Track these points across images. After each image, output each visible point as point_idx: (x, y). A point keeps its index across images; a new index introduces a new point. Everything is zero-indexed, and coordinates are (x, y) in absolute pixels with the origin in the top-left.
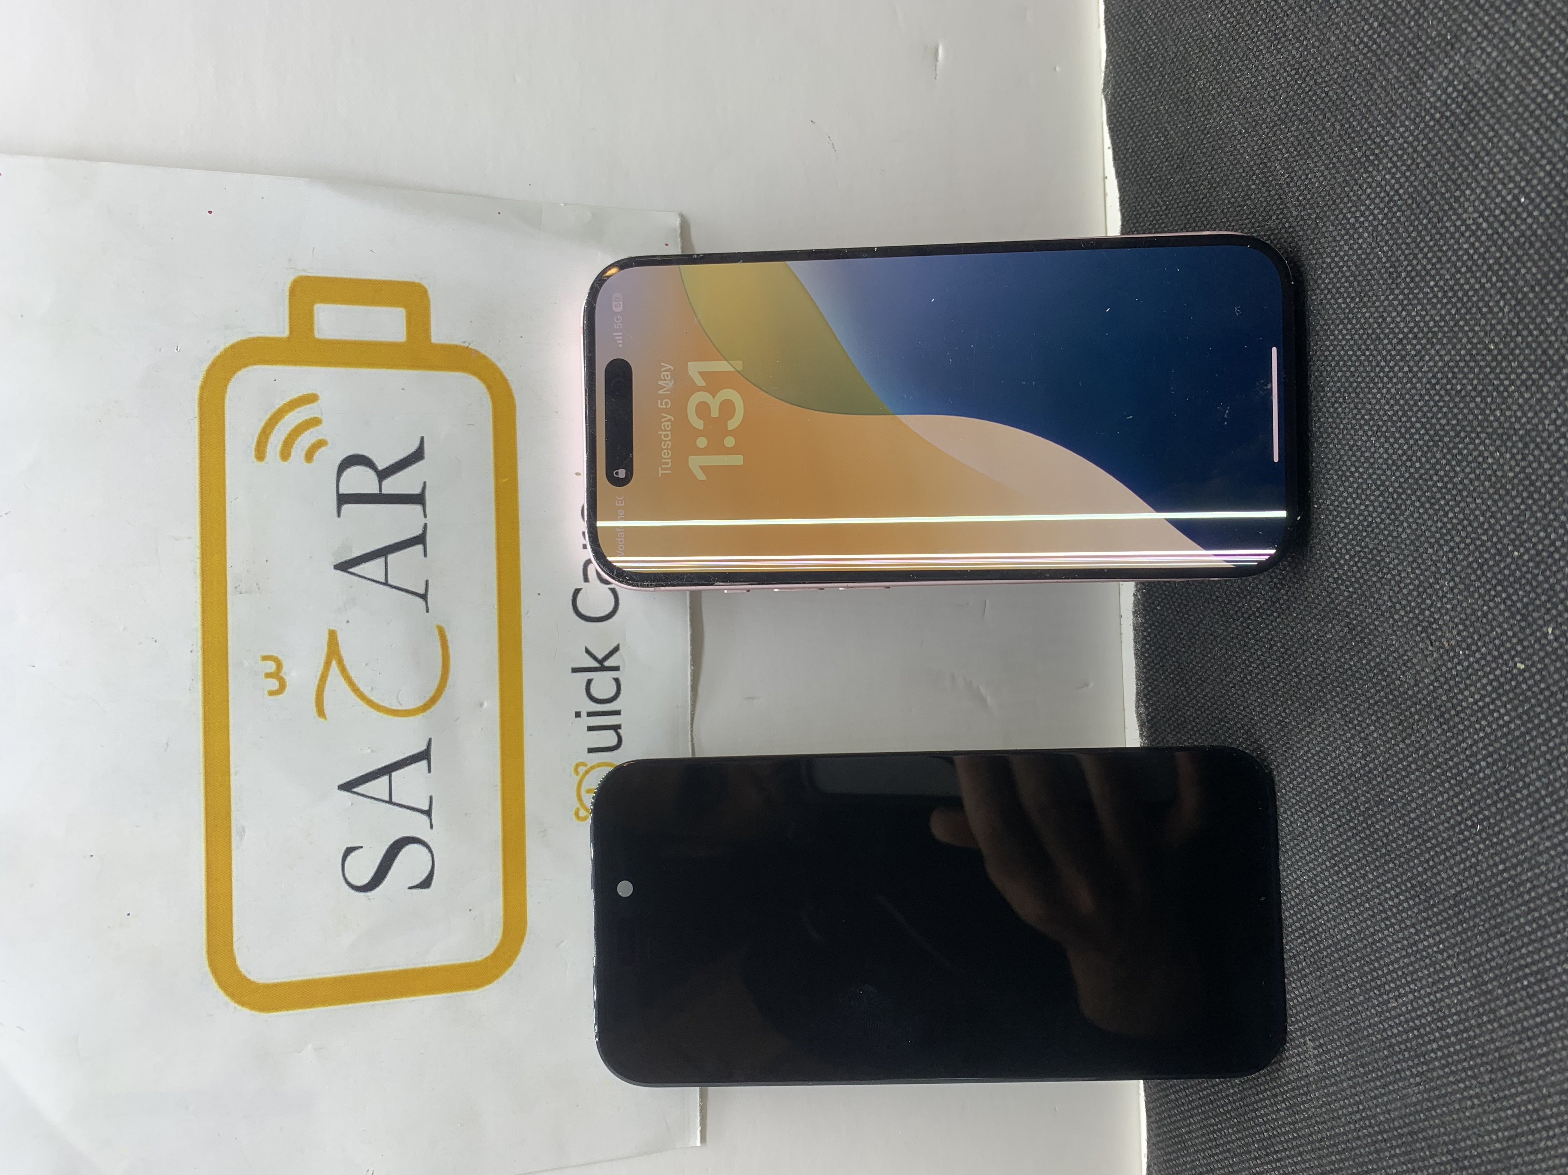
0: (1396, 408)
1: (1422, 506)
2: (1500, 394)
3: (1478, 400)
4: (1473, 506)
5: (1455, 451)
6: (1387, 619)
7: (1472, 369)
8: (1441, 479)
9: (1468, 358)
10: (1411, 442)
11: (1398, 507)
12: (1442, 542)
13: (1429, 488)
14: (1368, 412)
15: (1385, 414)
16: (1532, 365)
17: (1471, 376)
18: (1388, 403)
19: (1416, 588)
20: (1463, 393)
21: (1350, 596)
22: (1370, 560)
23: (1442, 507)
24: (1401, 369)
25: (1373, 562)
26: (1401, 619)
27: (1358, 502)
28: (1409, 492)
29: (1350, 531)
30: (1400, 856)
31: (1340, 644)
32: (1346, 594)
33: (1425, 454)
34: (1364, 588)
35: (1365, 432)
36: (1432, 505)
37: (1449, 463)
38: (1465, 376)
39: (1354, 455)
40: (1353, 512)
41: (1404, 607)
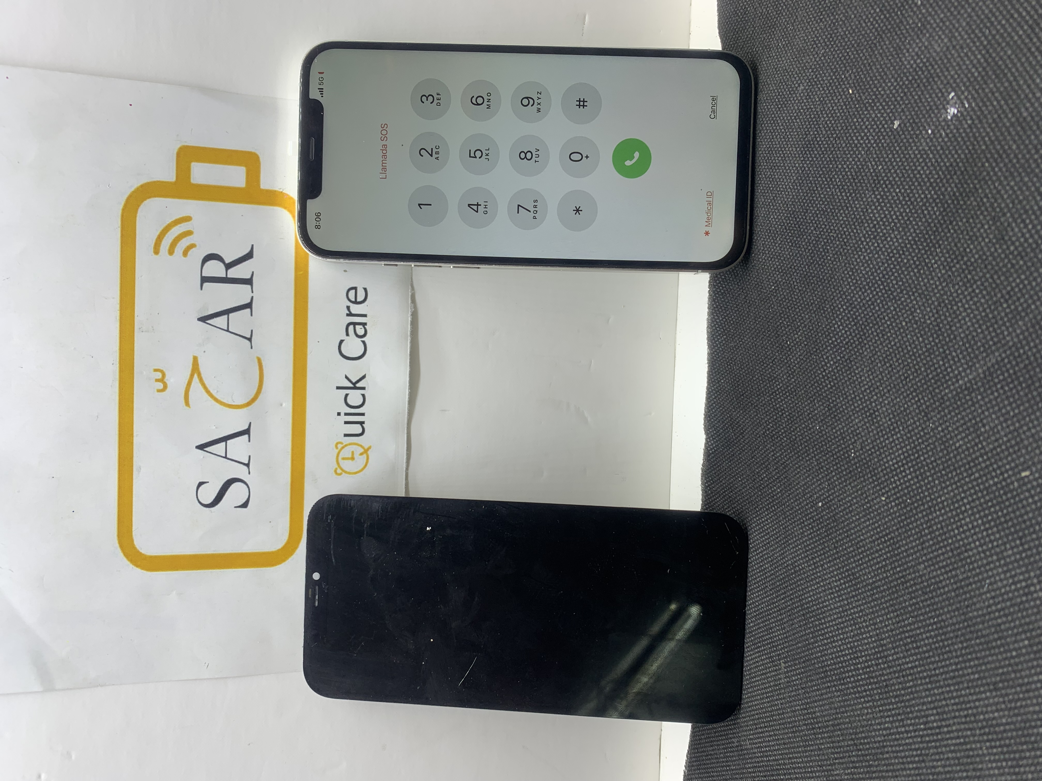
0: (868, 269)
1: (878, 335)
2: (929, 268)
3: (916, 270)
4: (905, 339)
5: (899, 302)
6: (850, 405)
7: (914, 250)
8: (889, 319)
9: (912, 242)
10: (875, 293)
11: (864, 334)
12: (886, 360)
13: (883, 324)
14: (852, 269)
15: (861, 272)
16: (948, 252)
17: (913, 254)
18: (863, 266)
19: (869, 388)
20: (908, 265)
21: (831, 388)
22: (845, 366)
23: (888, 337)
24: (873, 244)
25: (847, 368)
26: (858, 406)
27: (841, 327)
28: (871, 325)
29: (835, 346)
30: (844, 556)
31: (822, 418)
32: (829, 386)
33: (882, 301)
34: (840, 384)
35: (849, 283)
36: (883, 335)
37: (895, 309)
38: (910, 254)
39: (841, 297)
40: (837, 334)
41: (861, 399)
